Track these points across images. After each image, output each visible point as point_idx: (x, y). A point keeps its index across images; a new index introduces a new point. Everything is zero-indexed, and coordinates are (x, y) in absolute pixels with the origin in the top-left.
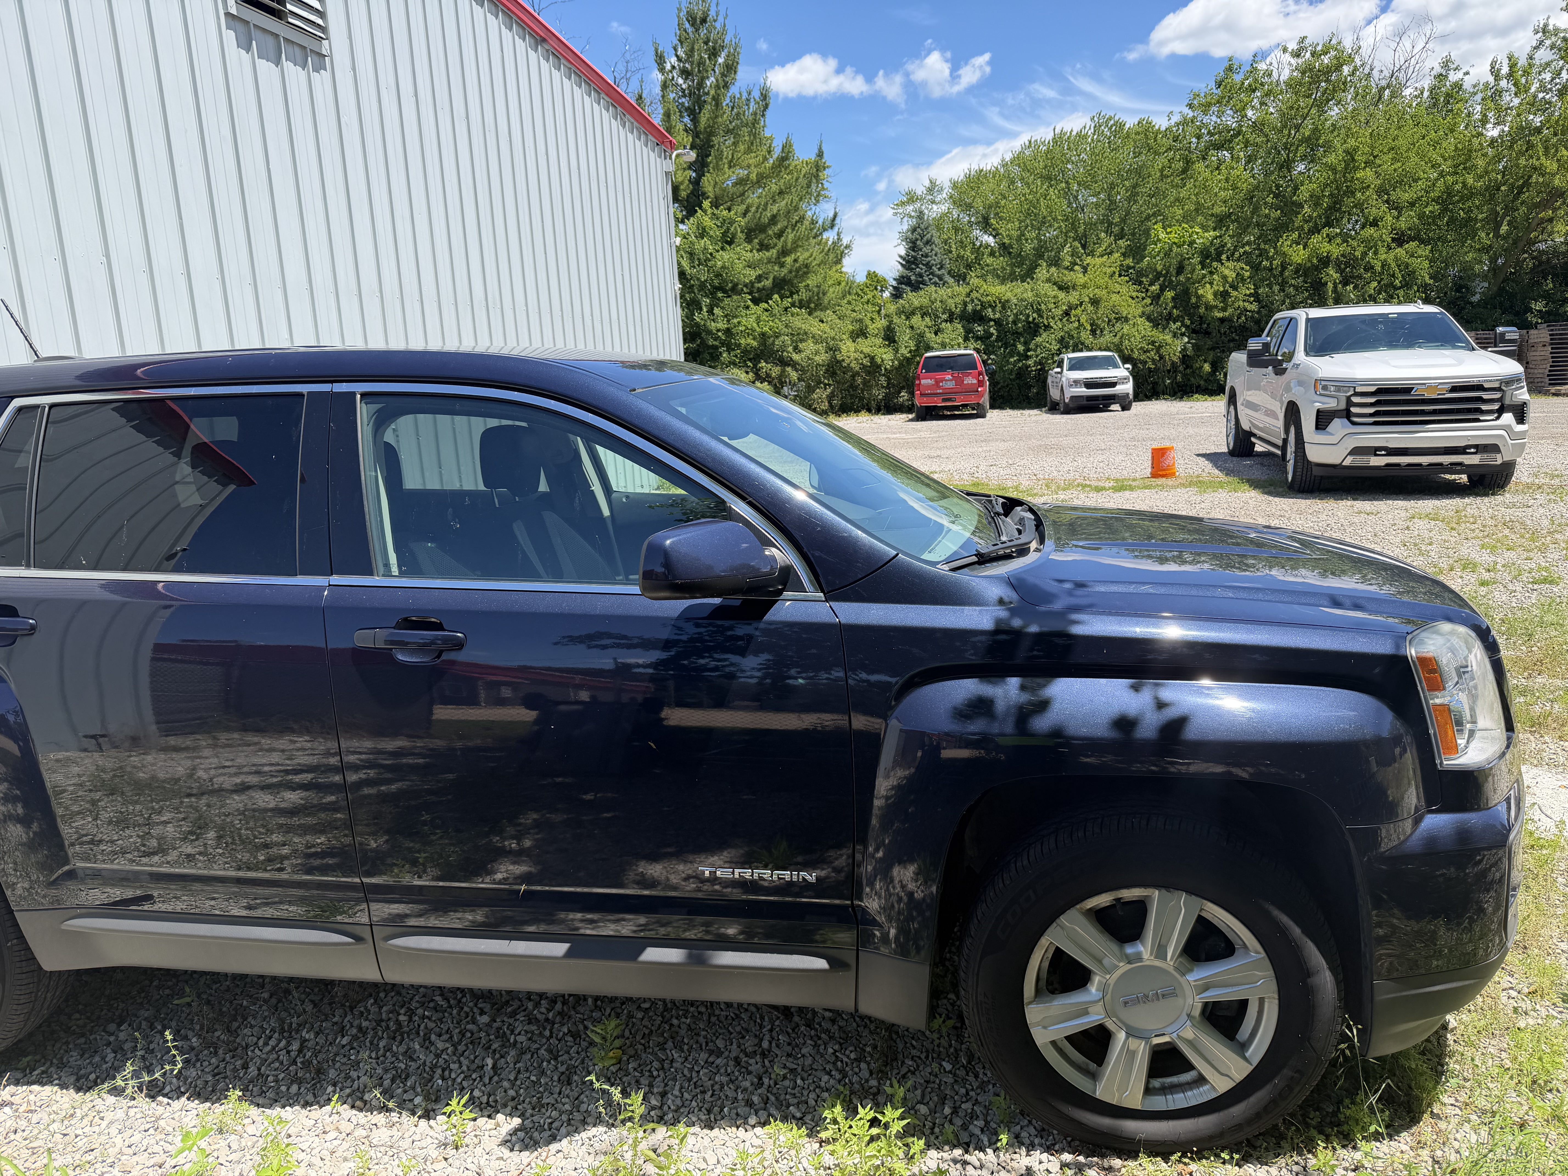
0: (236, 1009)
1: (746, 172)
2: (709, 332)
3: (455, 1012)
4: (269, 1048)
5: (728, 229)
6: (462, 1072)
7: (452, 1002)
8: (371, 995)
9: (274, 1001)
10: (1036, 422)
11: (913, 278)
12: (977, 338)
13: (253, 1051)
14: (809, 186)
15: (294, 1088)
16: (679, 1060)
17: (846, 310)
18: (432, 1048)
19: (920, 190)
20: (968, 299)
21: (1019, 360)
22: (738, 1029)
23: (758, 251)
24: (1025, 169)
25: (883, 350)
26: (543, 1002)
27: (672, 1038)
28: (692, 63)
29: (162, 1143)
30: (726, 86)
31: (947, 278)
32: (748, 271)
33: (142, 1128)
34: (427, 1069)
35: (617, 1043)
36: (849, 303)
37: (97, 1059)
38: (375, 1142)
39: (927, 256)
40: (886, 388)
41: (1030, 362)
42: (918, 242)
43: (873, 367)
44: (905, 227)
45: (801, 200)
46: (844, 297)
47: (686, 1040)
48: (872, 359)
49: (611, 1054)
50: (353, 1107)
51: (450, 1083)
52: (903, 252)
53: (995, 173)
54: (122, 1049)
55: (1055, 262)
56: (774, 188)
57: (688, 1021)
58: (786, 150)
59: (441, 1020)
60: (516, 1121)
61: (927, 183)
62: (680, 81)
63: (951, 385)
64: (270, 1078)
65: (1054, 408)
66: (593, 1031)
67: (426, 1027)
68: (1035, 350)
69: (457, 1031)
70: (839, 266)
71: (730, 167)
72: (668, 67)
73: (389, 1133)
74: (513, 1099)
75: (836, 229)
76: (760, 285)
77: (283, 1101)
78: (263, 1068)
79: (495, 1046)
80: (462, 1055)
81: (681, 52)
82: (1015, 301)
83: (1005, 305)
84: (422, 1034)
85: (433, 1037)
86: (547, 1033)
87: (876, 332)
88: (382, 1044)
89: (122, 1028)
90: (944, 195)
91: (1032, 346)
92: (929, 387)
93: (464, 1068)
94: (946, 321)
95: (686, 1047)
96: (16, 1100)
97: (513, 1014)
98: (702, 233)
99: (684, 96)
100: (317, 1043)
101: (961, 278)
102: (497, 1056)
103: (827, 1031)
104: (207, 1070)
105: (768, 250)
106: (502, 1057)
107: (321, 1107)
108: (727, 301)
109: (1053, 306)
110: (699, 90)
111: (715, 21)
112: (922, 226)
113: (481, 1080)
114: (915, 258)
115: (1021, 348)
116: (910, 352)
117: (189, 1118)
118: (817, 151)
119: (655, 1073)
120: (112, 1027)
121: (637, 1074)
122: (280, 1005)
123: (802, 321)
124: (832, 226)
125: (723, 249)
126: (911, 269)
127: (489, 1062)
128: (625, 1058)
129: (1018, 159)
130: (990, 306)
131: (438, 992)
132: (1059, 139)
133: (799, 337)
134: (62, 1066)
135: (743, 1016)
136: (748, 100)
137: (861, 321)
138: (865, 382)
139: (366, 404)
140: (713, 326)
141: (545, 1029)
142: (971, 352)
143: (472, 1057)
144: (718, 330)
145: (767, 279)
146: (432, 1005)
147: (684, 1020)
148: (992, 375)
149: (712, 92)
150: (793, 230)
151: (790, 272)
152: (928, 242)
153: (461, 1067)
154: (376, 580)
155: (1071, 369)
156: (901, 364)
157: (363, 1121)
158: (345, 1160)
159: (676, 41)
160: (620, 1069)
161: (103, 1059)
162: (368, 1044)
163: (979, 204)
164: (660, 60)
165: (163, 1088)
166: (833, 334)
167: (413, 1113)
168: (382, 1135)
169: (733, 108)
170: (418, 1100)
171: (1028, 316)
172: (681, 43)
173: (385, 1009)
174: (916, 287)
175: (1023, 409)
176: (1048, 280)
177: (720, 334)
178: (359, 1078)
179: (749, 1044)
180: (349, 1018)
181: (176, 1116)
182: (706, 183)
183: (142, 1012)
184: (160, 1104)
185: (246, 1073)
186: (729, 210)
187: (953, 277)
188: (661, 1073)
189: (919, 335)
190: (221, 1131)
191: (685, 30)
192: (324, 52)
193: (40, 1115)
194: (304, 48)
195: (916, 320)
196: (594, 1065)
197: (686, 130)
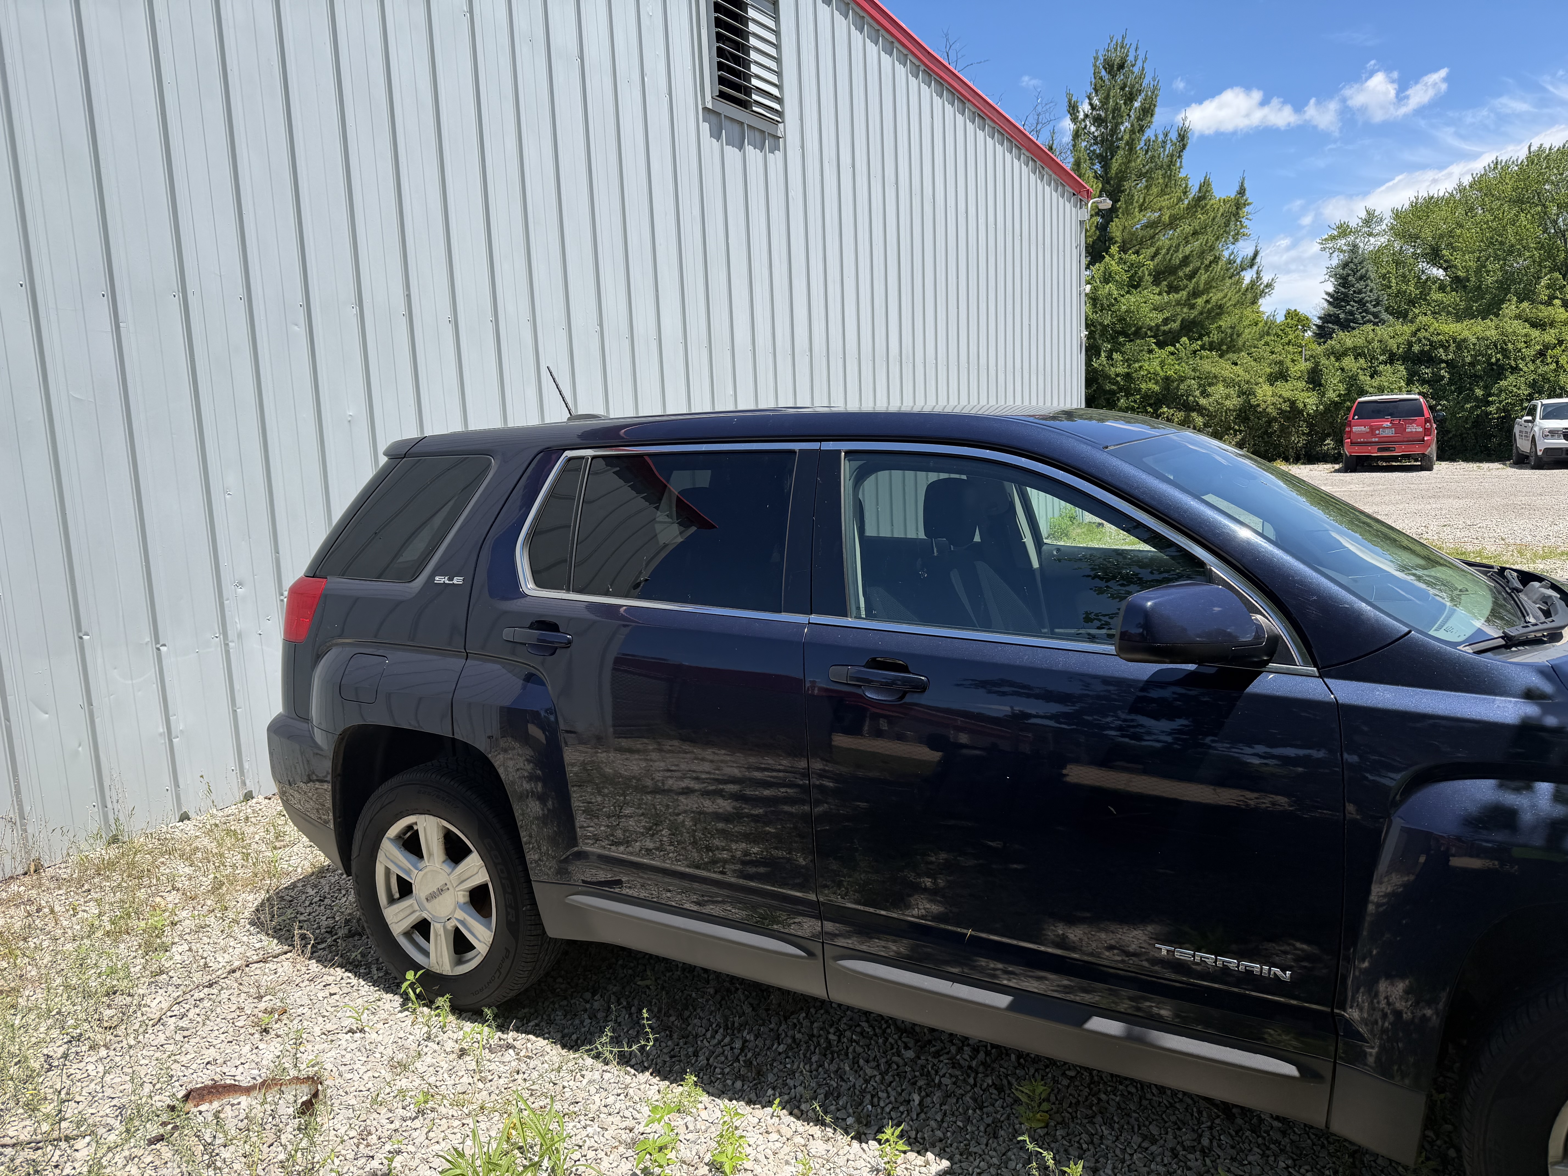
0: (686, 999)
1: (1157, 215)
2: (1107, 377)
3: (881, 1041)
4: (715, 1041)
5: (1136, 273)
6: (890, 1103)
7: (877, 1030)
8: (802, 1009)
9: (718, 997)
10: (1499, 477)
11: (1342, 316)
12: (1423, 382)
13: (702, 1041)
14: (1227, 225)
15: (739, 1084)
16: (1110, 1137)
17: (1263, 351)
18: (861, 1073)
19: (1354, 222)
20: (1414, 339)
21: (1477, 407)
22: (1173, 1118)
23: (1168, 293)
24: (1489, 193)
25: (1306, 394)
26: (965, 1048)
27: (1101, 1113)
28: (1106, 110)
29: (631, 1110)
30: (1142, 130)
31: (1385, 316)
32: (1154, 314)
33: (615, 1092)
34: (857, 1092)
35: (1045, 1106)
36: (1267, 344)
37: (577, 1022)
38: (813, 1151)
39: (1360, 292)
40: (1308, 434)
41: (1492, 409)
42: (1350, 278)
43: (1293, 412)
44: (1335, 262)
45: (1217, 239)
46: (1261, 337)
47: (1115, 1118)
48: (1293, 403)
49: (1038, 1116)
50: (791, 1114)
51: (879, 1111)
52: (1331, 289)
53: (1448, 200)
54: (595, 1016)
55: (1526, 296)
56: (1188, 229)
57: (1118, 1099)
58: (1204, 189)
59: (868, 1046)
60: (945, 1164)
61: (1363, 215)
62: (1093, 129)
63: (1390, 433)
64: (718, 1070)
65: (1522, 461)
66: (1017, 1089)
67: (854, 1051)
68: (1498, 395)
69: (884, 1060)
70: (1255, 307)
71: (1141, 211)
72: (1081, 116)
73: (825, 1146)
74: (941, 1140)
75: (1255, 268)
76: (1166, 328)
77: (730, 1094)
78: (711, 1060)
79: (921, 1083)
80: (890, 1085)
81: (1096, 101)
82: (1474, 340)
83: (1461, 344)
84: (851, 1056)
85: (861, 1062)
86: (971, 1081)
87: (1299, 374)
88: (814, 1058)
89: (596, 998)
90: (1384, 227)
91: (1494, 390)
92: (1361, 435)
93: (892, 1099)
94: (1385, 363)
95: (1116, 1126)
96: (517, 1044)
97: (937, 1055)
98: (1107, 278)
99: (1096, 143)
100: (757, 1046)
101: (1402, 315)
102: (923, 1094)
103: (1277, 1142)
104: (665, 1051)
105: (1177, 293)
106: (927, 1095)
107: (763, 1107)
108: (1128, 346)
109: (1523, 345)
110: (1112, 136)
111: (1133, 66)
112: (1356, 261)
113: (908, 1114)
114: (1346, 295)
115: (1479, 392)
116: (1339, 396)
117: (652, 1092)
118: (1237, 188)
119: (1085, 1146)
120: (588, 995)
121: (1065, 1142)
122: (723, 1002)
123: (1210, 364)
124: (1251, 266)
125: (1128, 292)
126: (1340, 307)
127: (916, 1098)
128: (1052, 1124)
129: (1479, 183)
130: (1442, 346)
131: (864, 1019)
132: (1535, 158)
133: (1207, 382)
134: (550, 1022)
135: (1177, 1105)
136: (1164, 142)
137: (1281, 363)
138: (1283, 428)
139: (849, 461)
140: (1112, 371)
141: (969, 1076)
142: (1417, 397)
143: (899, 1089)
144: (1117, 375)
145: (1174, 321)
146: (858, 1029)
147: (1112, 1096)
148: (1441, 423)
149: (1127, 137)
150: (1206, 271)
151: (1201, 313)
152: (1362, 278)
153: (889, 1097)
154: (849, 621)
155: (1545, 417)
156: (1327, 409)
157: (801, 1129)
158: (787, 1163)
159: (1090, 89)
160: (1047, 1134)
161: (582, 1022)
162: (802, 1056)
163: (1427, 234)
164: (1073, 109)
165: (630, 1060)
166: (1248, 377)
167: (848, 1134)
168: (818, 1147)
169: (1147, 152)
170: (850, 1121)
171: (1490, 356)
172: (1096, 91)
173: (815, 1025)
174: (1346, 326)
175: (1481, 461)
176: (1518, 317)
177: (1119, 379)
178: (795, 1087)
179: (1188, 1138)
180: (783, 1027)
181: (642, 1087)
182: (1114, 228)
183: (610, 987)
184: (627, 1073)
185: (697, 1061)
186: (1137, 253)
187: (1391, 314)
188: (1091, 1147)
189: (1350, 378)
190: (679, 1111)
191: (1101, 78)
192: (779, 135)
193: (535, 1062)
194: (762, 132)
195: (1348, 362)
196: (1021, 1124)
197: (1096, 177)
